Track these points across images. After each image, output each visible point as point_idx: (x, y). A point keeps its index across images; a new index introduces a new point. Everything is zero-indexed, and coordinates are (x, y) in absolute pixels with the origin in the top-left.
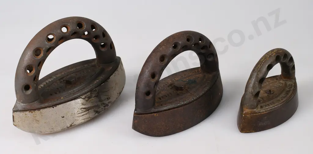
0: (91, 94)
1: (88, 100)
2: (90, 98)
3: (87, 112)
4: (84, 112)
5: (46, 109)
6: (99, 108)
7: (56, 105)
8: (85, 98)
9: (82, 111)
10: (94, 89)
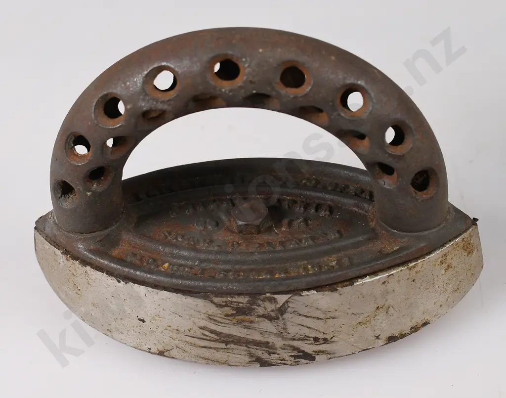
0: (249, 302)
1: (232, 315)
2: (244, 313)
3: (223, 346)
4: (209, 340)
5: (99, 274)
6: (270, 354)
7: (127, 279)
8: (226, 306)
9: (204, 334)
10: (268, 295)
